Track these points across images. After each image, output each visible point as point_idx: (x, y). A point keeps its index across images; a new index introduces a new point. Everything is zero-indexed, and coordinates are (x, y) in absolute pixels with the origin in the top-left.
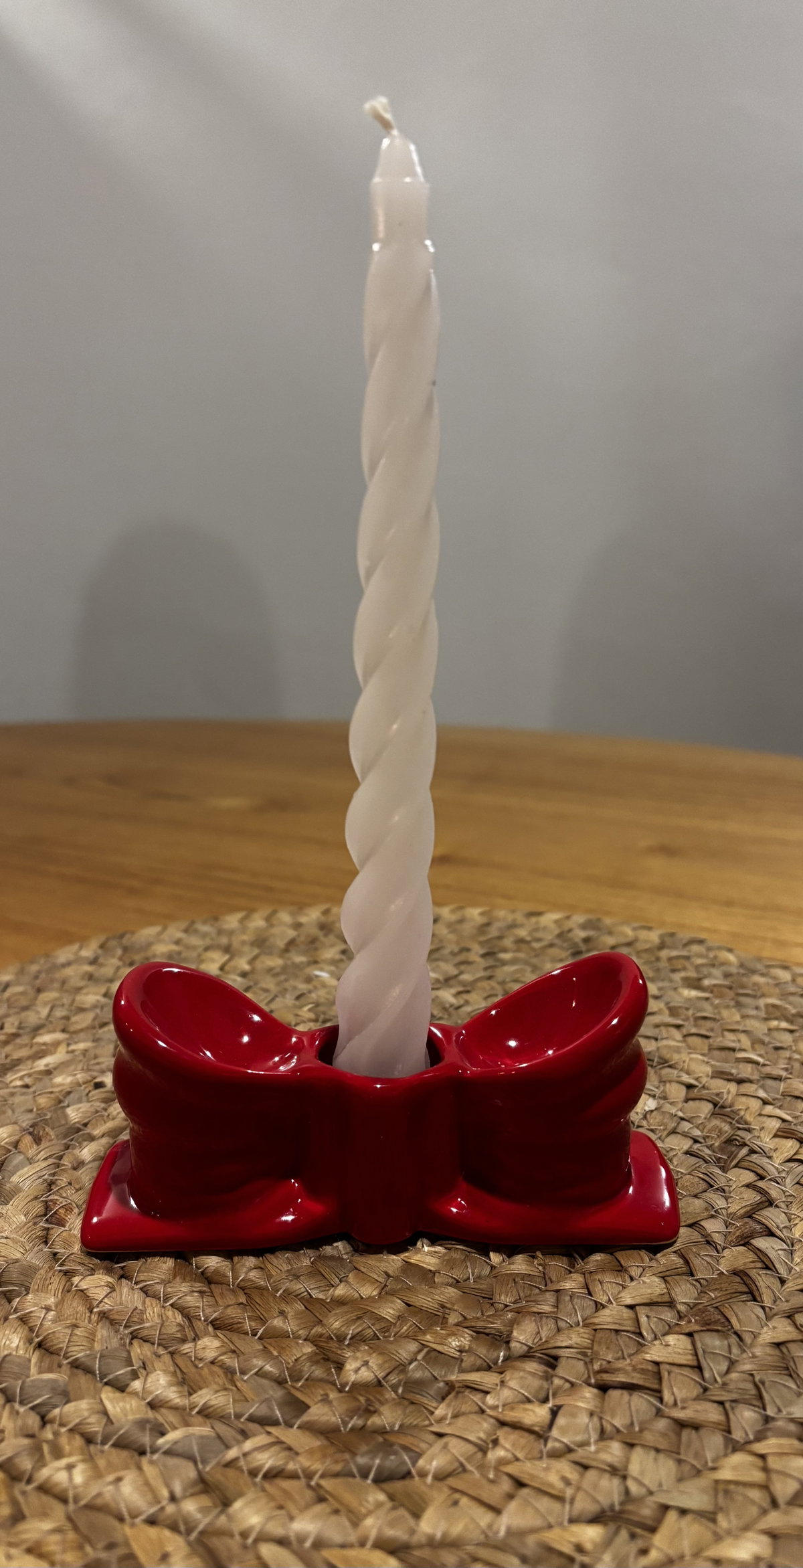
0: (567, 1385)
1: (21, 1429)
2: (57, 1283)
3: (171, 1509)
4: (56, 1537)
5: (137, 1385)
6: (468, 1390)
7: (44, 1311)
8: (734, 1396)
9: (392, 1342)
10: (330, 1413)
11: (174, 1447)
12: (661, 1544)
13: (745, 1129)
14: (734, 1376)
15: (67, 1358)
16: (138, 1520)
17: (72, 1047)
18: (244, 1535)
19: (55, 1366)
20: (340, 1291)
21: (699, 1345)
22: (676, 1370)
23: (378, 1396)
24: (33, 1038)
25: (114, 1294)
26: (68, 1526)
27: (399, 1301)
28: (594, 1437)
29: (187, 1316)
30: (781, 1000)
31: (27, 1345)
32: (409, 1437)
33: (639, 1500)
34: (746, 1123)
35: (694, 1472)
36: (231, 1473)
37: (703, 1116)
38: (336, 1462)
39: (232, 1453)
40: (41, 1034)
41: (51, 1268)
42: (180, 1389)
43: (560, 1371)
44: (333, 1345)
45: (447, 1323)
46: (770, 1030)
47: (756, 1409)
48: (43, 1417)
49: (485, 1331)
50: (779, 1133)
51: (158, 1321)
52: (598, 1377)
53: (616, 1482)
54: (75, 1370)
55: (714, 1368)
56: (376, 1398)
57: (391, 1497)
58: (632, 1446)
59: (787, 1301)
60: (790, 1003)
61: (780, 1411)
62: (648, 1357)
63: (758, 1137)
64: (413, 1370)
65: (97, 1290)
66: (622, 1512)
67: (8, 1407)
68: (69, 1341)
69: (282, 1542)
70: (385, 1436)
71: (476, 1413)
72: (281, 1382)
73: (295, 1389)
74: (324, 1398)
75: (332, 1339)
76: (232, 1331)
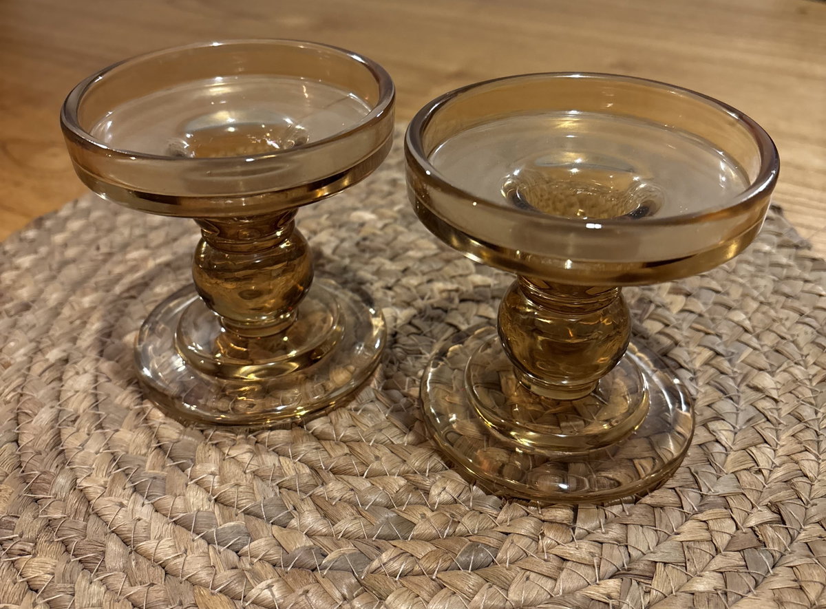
1: (226, 563)
2: (214, 454)
5: (294, 523)
7: (211, 476)
8: (681, 484)
10: (431, 527)
11: (336, 564)
15: (240, 509)
19: (234, 515)
20: (411, 437)
23: (458, 511)
25: (256, 457)
28: (603, 521)
29: (312, 468)
31: (209, 502)
32: (487, 538)
33: (638, 560)
35: (667, 537)
36: (378, 577)
38: (445, 561)
39: (375, 564)
40: (129, 252)
41: (206, 443)
42: (325, 521)
44: (419, 478)
47: (696, 490)
48: (237, 552)
51: (294, 474)
53: (623, 549)
54: (249, 517)
56: (456, 512)
57: (486, 579)
58: (627, 525)
61: (710, 490)
65: (244, 456)
66: (629, 570)
67: (210, 547)
68: (237, 496)
70: (470, 538)
71: (523, 516)
72: (389, 507)
73: (401, 511)
74: (423, 516)
75: (416, 473)
76: (345, 474)
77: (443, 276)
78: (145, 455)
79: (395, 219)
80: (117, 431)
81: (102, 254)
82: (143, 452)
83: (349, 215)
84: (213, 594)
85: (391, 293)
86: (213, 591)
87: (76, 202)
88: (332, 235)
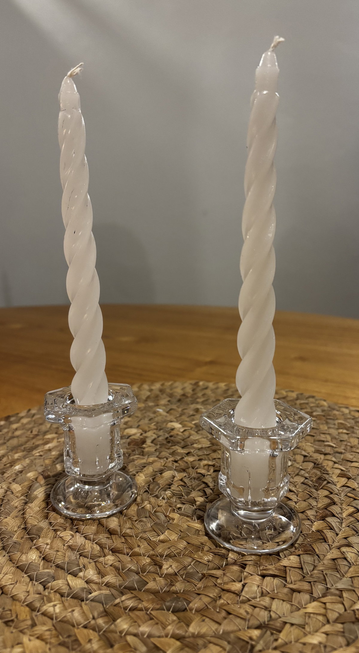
0: (250, 575)
1: (36, 591)
2: (51, 534)
3: (93, 622)
4: (48, 633)
5: (81, 574)
6: (210, 577)
7: (46, 545)
8: (315, 580)
9: (181, 558)
10: (156, 586)
11: (95, 598)
12: (283, 637)
13: (327, 474)
14: (315, 572)
15: (54, 564)
16: (80, 627)
17: (60, 440)
18: (121, 632)
19: (49, 566)
20: (162, 537)
21: (302, 560)
22: (292, 569)
23: (175, 579)
24: (44, 436)
25: (73, 539)
26: (53, 628)
27: (185, 542)
28: (259, 595)
29: (102, 547)
30: (344, 421)
31: (39, 558)
32: (187, 595)
33: (276, 619)
34: (327, 471)
35: (298, 609)
36: (116, 608)
37: (310, 468)
38: (158, 604)
39: (118, 601)
40: (47, 435)
41: (49, 528)
42: (98, 576)
43: (246, 570)
44: (158, 558)
45: (203, 550)
46: (339, 433)
47: (324, 585)
48: (44, 587)
49: (219, 554)
50: (340, 475)
51: (90, 549)
52: (262, 572)
53: (266, 613)
54: (57, 568)
55: (308, 568)
56: (174, 580)
57: (179, 618)
58: (273, 599)
59: (338, 542)
60: (348, 422)
61: (333, 585)
62: (282, 564)
63: (331, 477)
64: (190, 569)
65: (67, 537)
66: (268, 624)
67: (31, 582)
68: (55, 557)
69: (135, 635)
70: (177, 594)
71: (213, 586)
72: (138, 573)
73: (143, 576)
74: (154, 580)
75: (158, 556)
76: (119, 553)
77: (208, 458)
78: (16, 531)
79: (191, 428)
80: (6, 518)
81: (33, 435)
82: (15, 530)
83: (167, 424)
84: (22, 606)
85: (176, 464)
86: (23, 605)
87: (29, 410)
88: (154, 433)
